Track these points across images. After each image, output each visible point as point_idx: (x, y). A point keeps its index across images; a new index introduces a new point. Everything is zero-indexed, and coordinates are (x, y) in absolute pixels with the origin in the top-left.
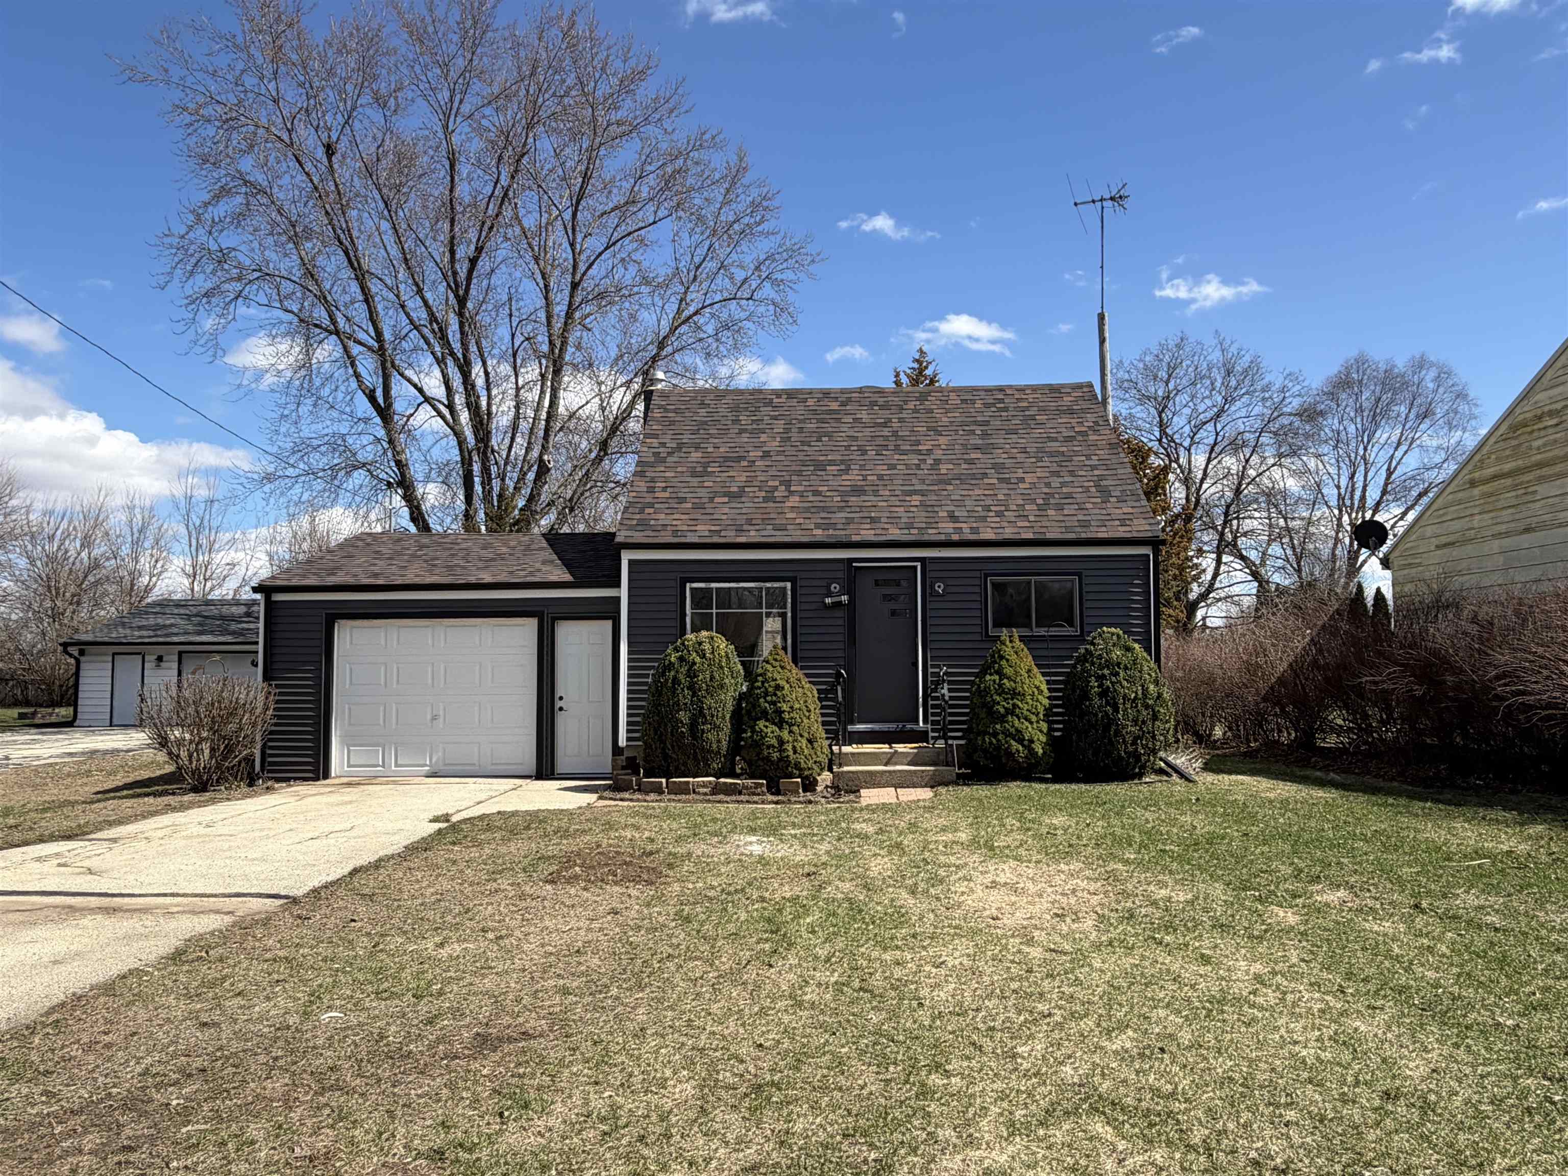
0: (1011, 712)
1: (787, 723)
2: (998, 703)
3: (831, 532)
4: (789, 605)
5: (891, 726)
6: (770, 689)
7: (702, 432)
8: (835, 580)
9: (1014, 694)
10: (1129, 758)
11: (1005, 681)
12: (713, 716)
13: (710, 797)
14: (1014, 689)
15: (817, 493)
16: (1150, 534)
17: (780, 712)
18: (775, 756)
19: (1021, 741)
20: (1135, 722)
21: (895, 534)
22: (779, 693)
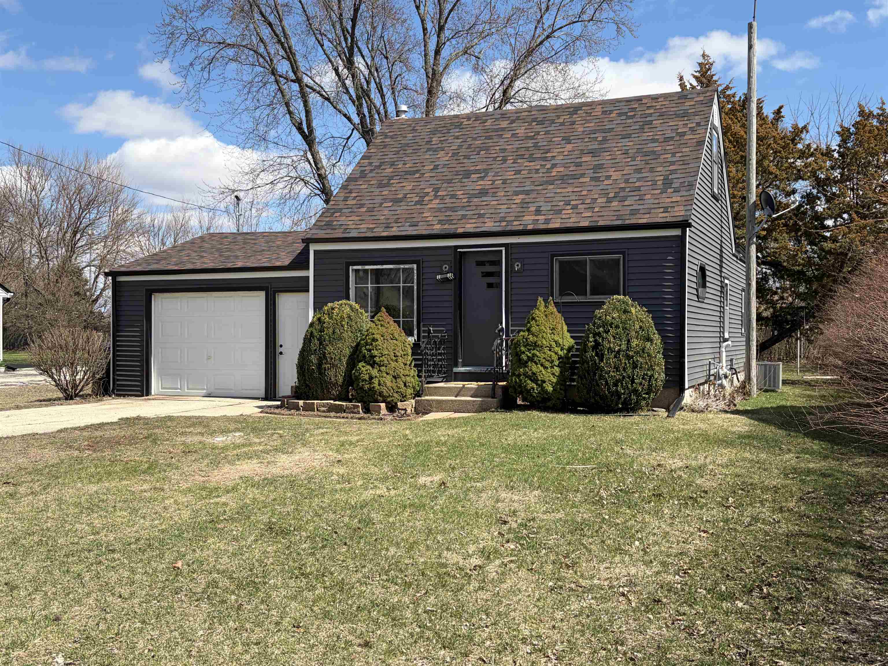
0: (531, 359)
1: (377, 364)
2: (524, 352)
3: (446, 226)
4: (415, 281)
5: (483, 369)
6: (369, 341)
7: (401, 152)
8: (445, 262)
9: (535, 345)
10: (612, 396)
11: (531, 336)
12: (332, 359)
13: (328, 414)
14: (535, 343)
15: (453, 196)
16: (681, 219)
17: (373, 357)
18: (366, 387)
19: (535, 380)
20: (617, 369)
21: (489, 226)
22: (374, 344)
